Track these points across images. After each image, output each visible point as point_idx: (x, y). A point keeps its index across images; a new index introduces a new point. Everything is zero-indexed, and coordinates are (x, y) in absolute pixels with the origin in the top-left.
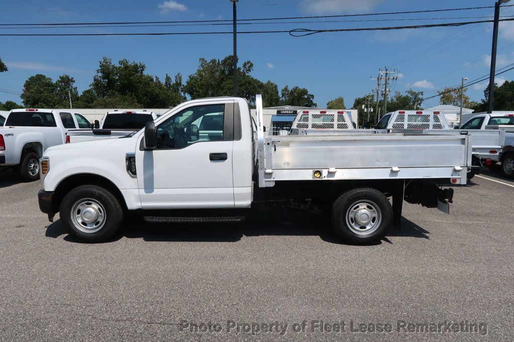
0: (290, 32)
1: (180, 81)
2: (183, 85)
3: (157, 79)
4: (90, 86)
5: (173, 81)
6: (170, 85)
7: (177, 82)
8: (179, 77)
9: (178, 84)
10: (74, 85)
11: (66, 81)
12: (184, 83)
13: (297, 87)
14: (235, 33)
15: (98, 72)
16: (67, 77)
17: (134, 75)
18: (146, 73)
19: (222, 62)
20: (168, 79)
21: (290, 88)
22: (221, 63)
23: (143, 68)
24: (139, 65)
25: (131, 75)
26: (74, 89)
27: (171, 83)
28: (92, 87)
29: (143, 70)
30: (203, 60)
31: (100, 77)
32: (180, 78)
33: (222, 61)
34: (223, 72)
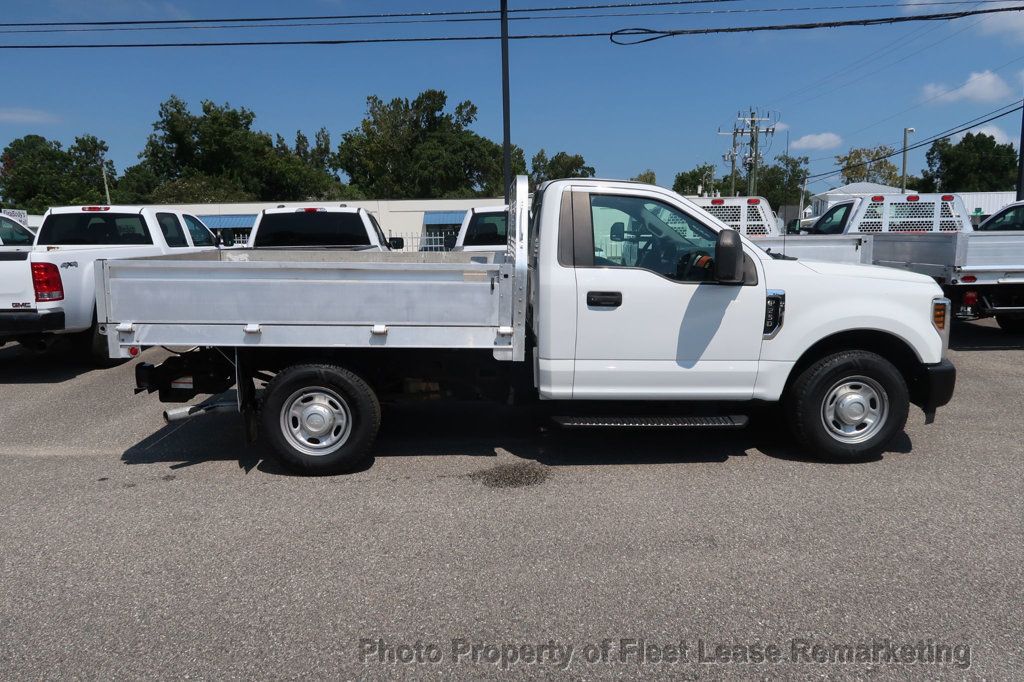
0: (612, 34)
1: (327, 144)
2: (333, 154)
3: (280, 140)
4: (140, 157)
5: (312, 145)
6: (305, 152)
7: (319, 146)
8: (324, 137)
9: (323, 150)
10: (107, 157)
11: (91, 148)
12: (334, 148)
13: (563, 154)
14: (505, 38)
15: (157, 128)
16: (94, 140)
17: (230, 132)
18: (254, 128)
19: (413, 104)
20: (301, 140)
21: (549, 156)
22: (410, 107)
23: (249, 118)
24: (239, 111)
25: (224, 133)
26: (107, 164)
27: (309, 150)
28: (143, 159)
29: (249, 122)
30: (375, 99)
31: (161, 138)
32: (326, 139)
33: (414, 102)
34: (415, 124)
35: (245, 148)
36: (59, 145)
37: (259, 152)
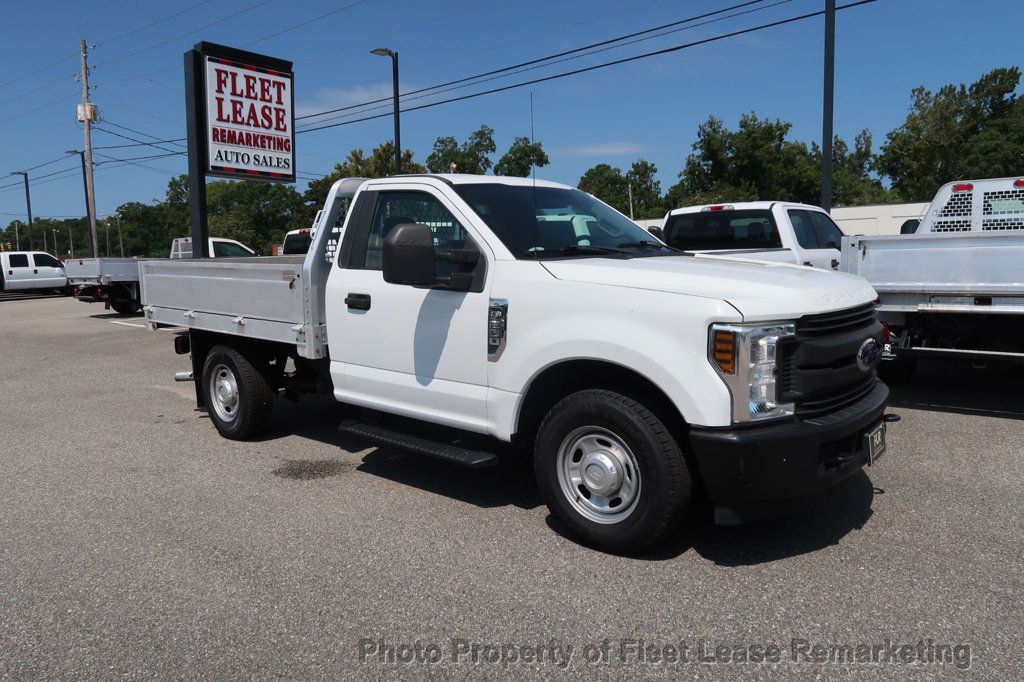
1: (868, 147)
2: (874, 156)
3: (815, 147)
4: (680, 176)
5: (851, 150)
6: (843, 158)
7: (859, 150)
8: (865, 139)
9: (863, 155)
10: (655, 178)
11: (643, 170)
12: (876, 150)
15: (695, 148)
16: (644, 165)
17: (762, 146)
18: (790, 138)
19: (971, 89)
20: (839, 144)
22: (968, 92)
23: (784, 129)
24: (774, 124)
25: (755, 147)
26: (655, 184)
27: (847, 154)
28: (683, 177)
29: (784, 133)
30: (921, 91)
31: (698, 157)
32: (868, 141)
33: (973, 86)
34: (974, 113)
35: (776, 160)
36: (619, 171)
37: (790, 162)
